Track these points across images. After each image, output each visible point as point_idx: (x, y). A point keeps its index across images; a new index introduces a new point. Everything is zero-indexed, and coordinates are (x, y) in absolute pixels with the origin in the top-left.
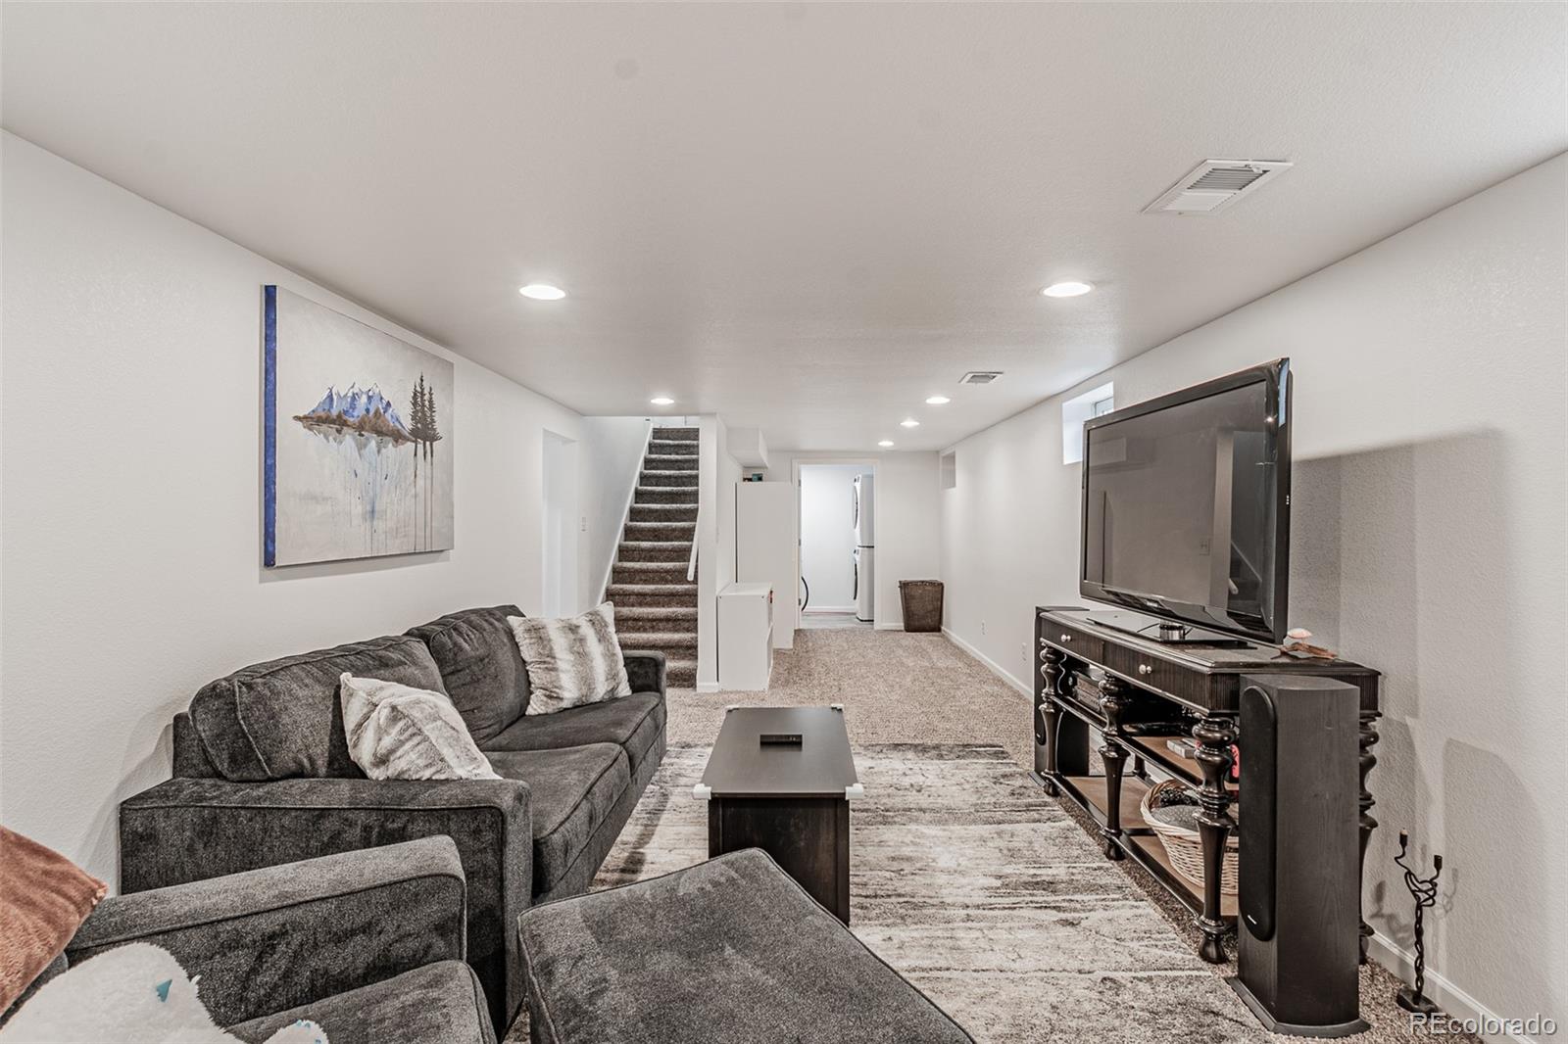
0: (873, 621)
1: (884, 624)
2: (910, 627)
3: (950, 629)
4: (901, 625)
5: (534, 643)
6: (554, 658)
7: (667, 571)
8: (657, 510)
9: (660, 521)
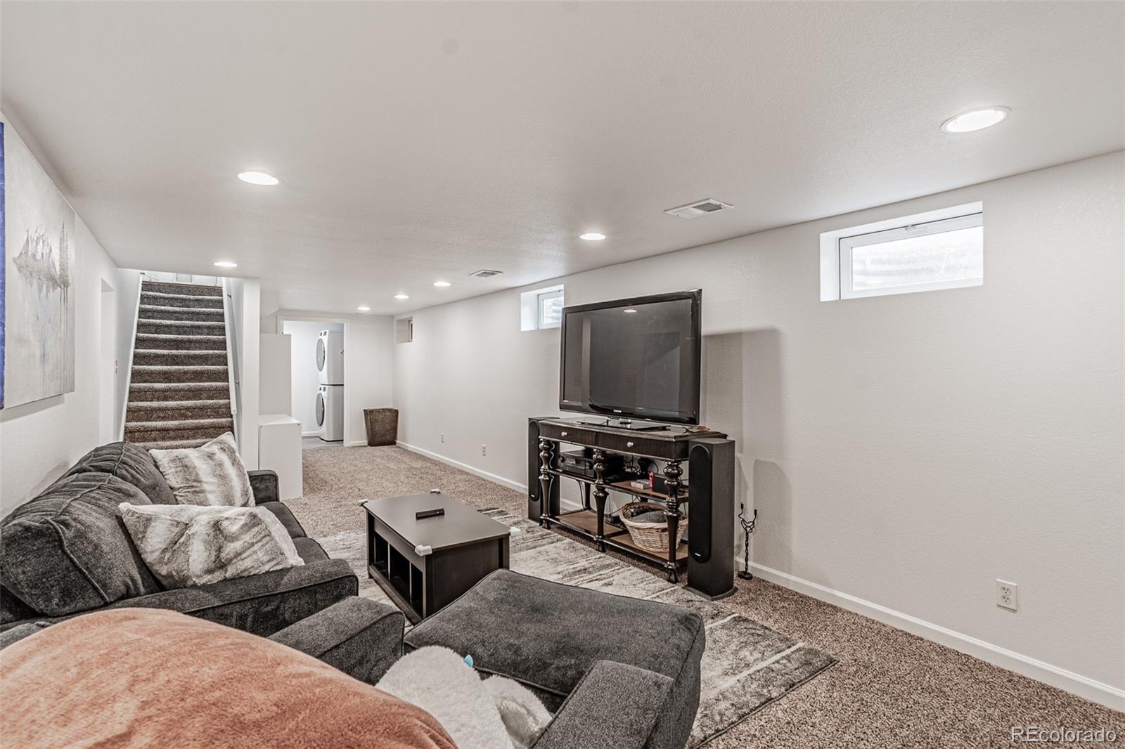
0: (343, 440)
1: (352, 442)
2: (372, 443)
3: (406, 442)
4: (365, 442)
5: (181, 471)
6: (200, 482)
7: (187, 409)
8: (164, 356)
9: (167, 365)
